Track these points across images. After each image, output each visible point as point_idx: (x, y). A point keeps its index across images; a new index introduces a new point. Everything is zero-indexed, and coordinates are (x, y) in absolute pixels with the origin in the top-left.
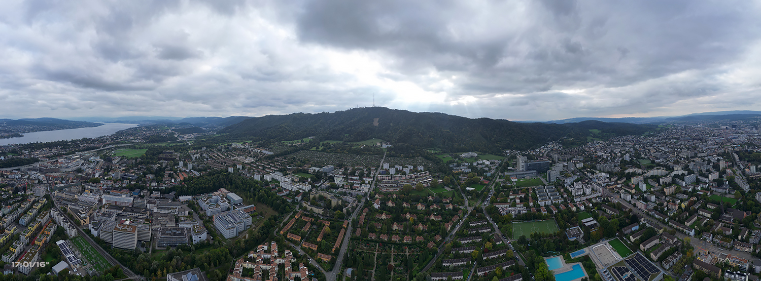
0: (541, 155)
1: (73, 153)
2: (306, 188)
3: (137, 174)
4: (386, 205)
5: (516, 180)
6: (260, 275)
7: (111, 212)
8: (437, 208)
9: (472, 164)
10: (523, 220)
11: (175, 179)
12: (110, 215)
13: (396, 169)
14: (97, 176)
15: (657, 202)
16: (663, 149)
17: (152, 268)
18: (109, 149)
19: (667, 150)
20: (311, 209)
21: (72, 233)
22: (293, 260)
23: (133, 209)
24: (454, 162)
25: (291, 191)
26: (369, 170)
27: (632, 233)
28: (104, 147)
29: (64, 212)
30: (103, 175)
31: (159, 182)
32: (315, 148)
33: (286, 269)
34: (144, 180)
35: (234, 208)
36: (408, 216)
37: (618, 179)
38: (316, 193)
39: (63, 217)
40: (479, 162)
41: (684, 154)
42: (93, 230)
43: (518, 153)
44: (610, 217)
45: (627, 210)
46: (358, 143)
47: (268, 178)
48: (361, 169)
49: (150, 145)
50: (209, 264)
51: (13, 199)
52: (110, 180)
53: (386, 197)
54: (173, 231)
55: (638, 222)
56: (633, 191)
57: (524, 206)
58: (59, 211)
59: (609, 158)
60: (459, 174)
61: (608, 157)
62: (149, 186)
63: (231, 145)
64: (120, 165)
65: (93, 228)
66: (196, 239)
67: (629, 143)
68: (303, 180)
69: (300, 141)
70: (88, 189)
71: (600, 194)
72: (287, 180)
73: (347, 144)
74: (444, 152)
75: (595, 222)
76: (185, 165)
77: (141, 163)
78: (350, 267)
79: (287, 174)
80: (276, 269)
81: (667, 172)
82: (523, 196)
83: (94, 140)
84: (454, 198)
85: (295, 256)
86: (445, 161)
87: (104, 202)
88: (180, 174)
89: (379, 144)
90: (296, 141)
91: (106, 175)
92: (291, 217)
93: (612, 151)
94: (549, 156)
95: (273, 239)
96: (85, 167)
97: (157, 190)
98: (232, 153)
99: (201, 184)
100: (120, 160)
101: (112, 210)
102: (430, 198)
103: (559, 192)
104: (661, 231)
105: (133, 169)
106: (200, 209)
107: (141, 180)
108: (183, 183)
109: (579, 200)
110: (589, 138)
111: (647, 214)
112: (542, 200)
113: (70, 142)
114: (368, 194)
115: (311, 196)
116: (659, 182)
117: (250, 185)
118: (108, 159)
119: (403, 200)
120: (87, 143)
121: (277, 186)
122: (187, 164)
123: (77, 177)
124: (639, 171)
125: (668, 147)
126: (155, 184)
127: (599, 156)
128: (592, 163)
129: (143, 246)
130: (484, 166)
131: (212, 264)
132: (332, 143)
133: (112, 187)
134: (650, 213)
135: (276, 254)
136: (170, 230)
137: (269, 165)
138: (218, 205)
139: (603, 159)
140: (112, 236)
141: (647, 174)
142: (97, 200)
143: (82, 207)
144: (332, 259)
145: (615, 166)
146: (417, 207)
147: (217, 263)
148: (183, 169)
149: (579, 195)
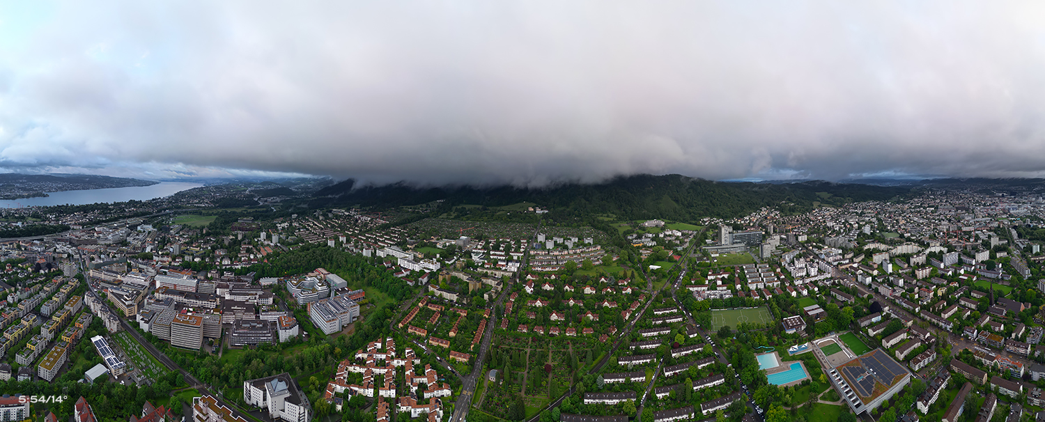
0: (751, 224)
1: (116, 220)
2: (434, 267)
3: (203, 248)
4: (541, 288)
5: (718, 255)
6: (372, 381)
7: (168, 298)
8: (612, 292)
9: (657, 236)
10: (726, 307)
11: (255, 256)
12: (168, 302)
13: (555, 242)
14: (148, 250)
15: (906, 288)
16: (916, 219)
17: (222, 374)
18: (166, 215)
19: (921, 221)
20: (441, 294)
21: (112, 326)
22: (417, 362)
23: (197, 295)
24: (633, 232)
25: (412, 271)
26: (518, 243)
27: (872, 326)
28: (158, 212)
29: (102, 299)
30: (157, 249)
31: (234, 257)
32: (446, 214)
33: (408, 373)
34: (214, 257)
35: (336, 294)
36: (572, 302)
37: (854, 256)
38: (448, 273)
39: (101, 305)
40: (667, 233)
41: (944, 226)
42: (142, 322)
43: (721, 222)
44: (844, 304)
45: (866, 296)
46: (503, 208)
47: (380, 253)
48: (508, 242)
49: (220, 211)
50: (302, 368)
51: (33, 279)
52: (167, 255)
53: (542, 278)
54: (252, 324)
55: (881, 311)
56: (875, 273)
57: (728, 289)
58: (96, 297)
59: (842, 231)
60: (638, 247)
61: (840, 228)
62: (218, 265)
63: (331, 212)
64: (181, 236)
65: (142, 319)
66: (284, 335)
67: (870, 211)
68: (429, 257)
69: (424, 205)
70: (136, 267)
71: (829, 276)
72: (407, 256)
73: (488, 209)
74: (620, 219)
75: (821, 310)
76: (269, 237)
77: (208, 234)
78: (495, 368)
79: (408, 249)
80: (394, 373)
81: (920, 249)
82: (726, 276)
83: (145, 203)
84: (633, 280)
85: (418, 356)
86: (621, 231)
87: (158, 285)
88: (262, 249)
89: (532, 209)
90: (419, 206)
91: (162, 249)
92: (413, 305)
93: (846, 221)
94: (760, 225)
95: (387, 335)
96: (132, 238)
97: (230, 270)
98: (333, 222)
99: (290, 262)
100: (181, 230)
101: (170, 296)
102: (603, 279)
103: (775, 272)
104: (910, 323)
105: (197, 242)
106: (289, 296)
107: (209, 256)
108: (266, 261)
109: (801, 282)
110: (816, 204)
111: (892, 303)
112: (752, 282)
113: (112, 205)
114: (518, 275)
115: (441, 278)
116: (909, 263)
117: (356, 262)
118: (163, 228)
119: (565, 281)
120: (135, 207)
121: (394, 264)
122: (272, 236)
123: (122, 252)
124: (883, 247)
125: (923, 217)
126: (226, 262)
127: (828, 227)
128: (820, 235)
129: (211, 344)
130: (674, 238)
131: (306, 367)
132: (467, 207)
133: (170, 265)
134: (897, 301)
135: (393, 354)
136: (249, 323)
137: (381, 237)
138: (314, 290)
139: (834, 231)
140: (170, 330)
141: (894, 251)
142: (147, 284)
143: (128, 291)
144: (471, 359)
145: (850, 241)
146: (583, 292)
147: (314, 366)
148: (266, 243)
149: (802, 278)
